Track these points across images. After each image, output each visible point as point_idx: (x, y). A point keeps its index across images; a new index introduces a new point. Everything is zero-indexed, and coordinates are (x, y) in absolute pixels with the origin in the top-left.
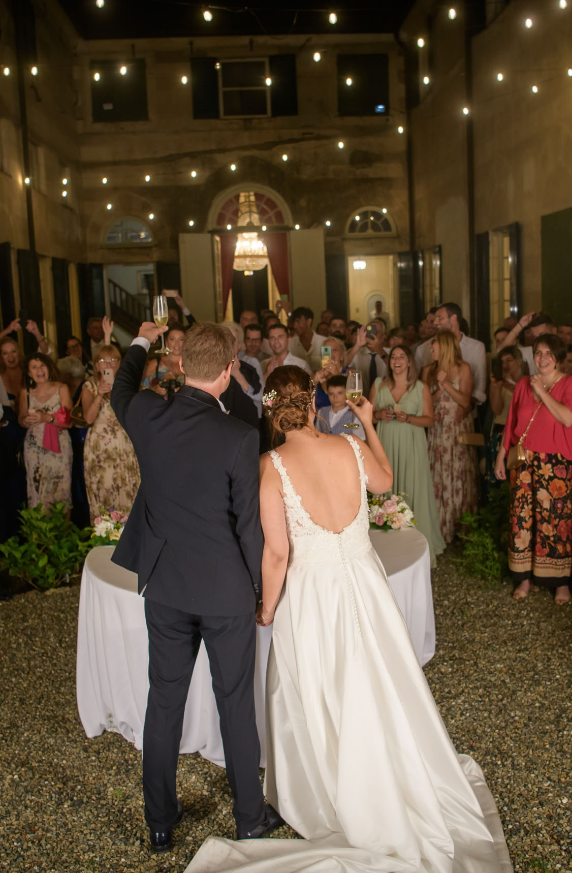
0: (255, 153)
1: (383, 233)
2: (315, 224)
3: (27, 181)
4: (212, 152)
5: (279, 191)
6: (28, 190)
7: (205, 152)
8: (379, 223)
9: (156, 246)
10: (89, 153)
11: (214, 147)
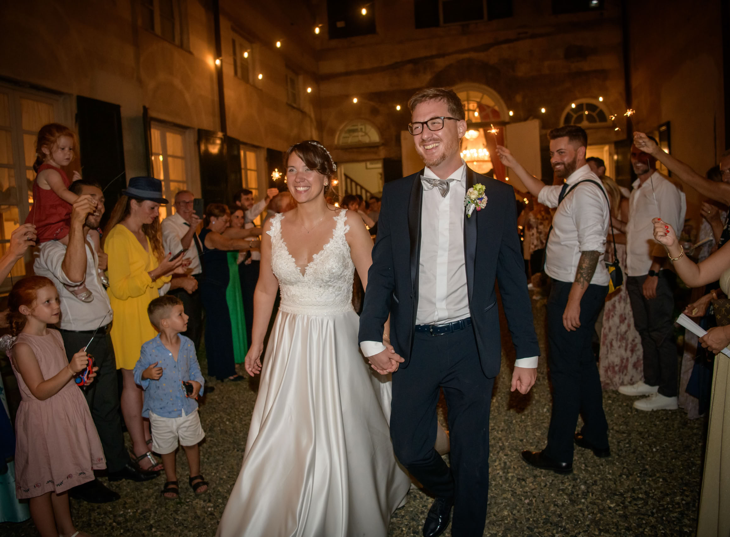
0: (473, 55)
1: (598, 124)
2: (531, 118)
3: (218, 62)
4: (432, 57)
5: (495, 89)
6: (220, 71)
7: (426, 58)
8: (594, 114)
9: (383, 144)
10: (326, 67)
11: (434, 52)
